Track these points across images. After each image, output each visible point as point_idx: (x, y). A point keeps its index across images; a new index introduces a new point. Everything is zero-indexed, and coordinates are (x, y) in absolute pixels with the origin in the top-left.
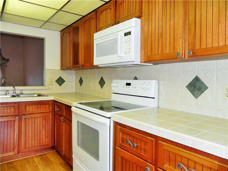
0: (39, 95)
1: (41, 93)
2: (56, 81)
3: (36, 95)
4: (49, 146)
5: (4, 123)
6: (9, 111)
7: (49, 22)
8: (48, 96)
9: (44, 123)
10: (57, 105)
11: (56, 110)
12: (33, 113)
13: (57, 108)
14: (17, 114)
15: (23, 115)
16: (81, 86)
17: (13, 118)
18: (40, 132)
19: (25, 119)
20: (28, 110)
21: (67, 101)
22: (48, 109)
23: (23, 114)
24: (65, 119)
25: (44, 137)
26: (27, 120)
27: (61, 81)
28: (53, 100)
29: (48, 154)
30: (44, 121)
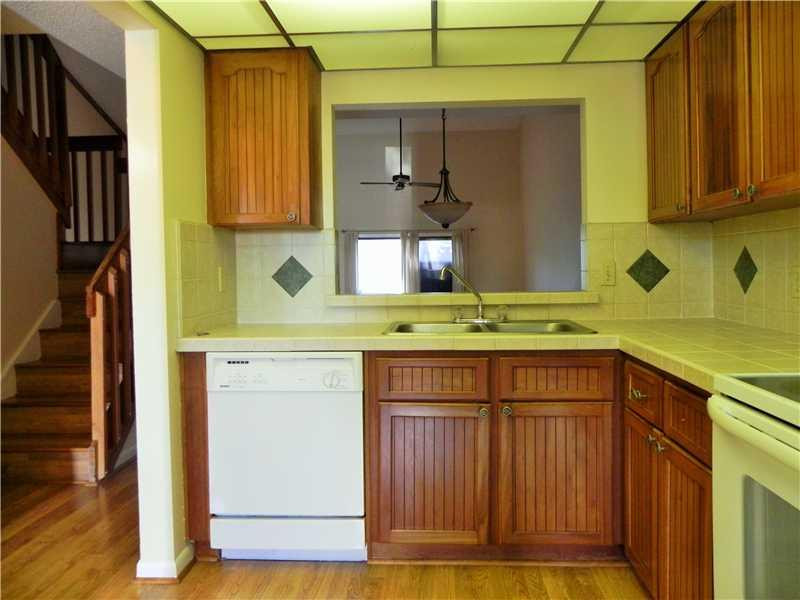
0: (565, 328)
1: (573, 319)
2: (631, 271)
3: (551, 326)
4: (602, 540)
5: (442, 423)
6: (457, 382)
7: (597, 25)
8: (595, 333)
9: (581, 445)
10: (634, 376)
11: (630, 397)
12: (538, 397)
13: (636, 387)
14: (484, 396)
15: (504, 401)
16: (745, 291)
17: (471, 410)
18: (567, 478)
19: (512, 418)
20: (520, 384)
21: (683, 361)
22: (594, 386)
23: (503, 397)
24: (674, 445)
25: (581, 498)
26: (519, 422)
27: (650, 270)
28: (618, 350)
29: (600, 571)
30: (582, 436)
